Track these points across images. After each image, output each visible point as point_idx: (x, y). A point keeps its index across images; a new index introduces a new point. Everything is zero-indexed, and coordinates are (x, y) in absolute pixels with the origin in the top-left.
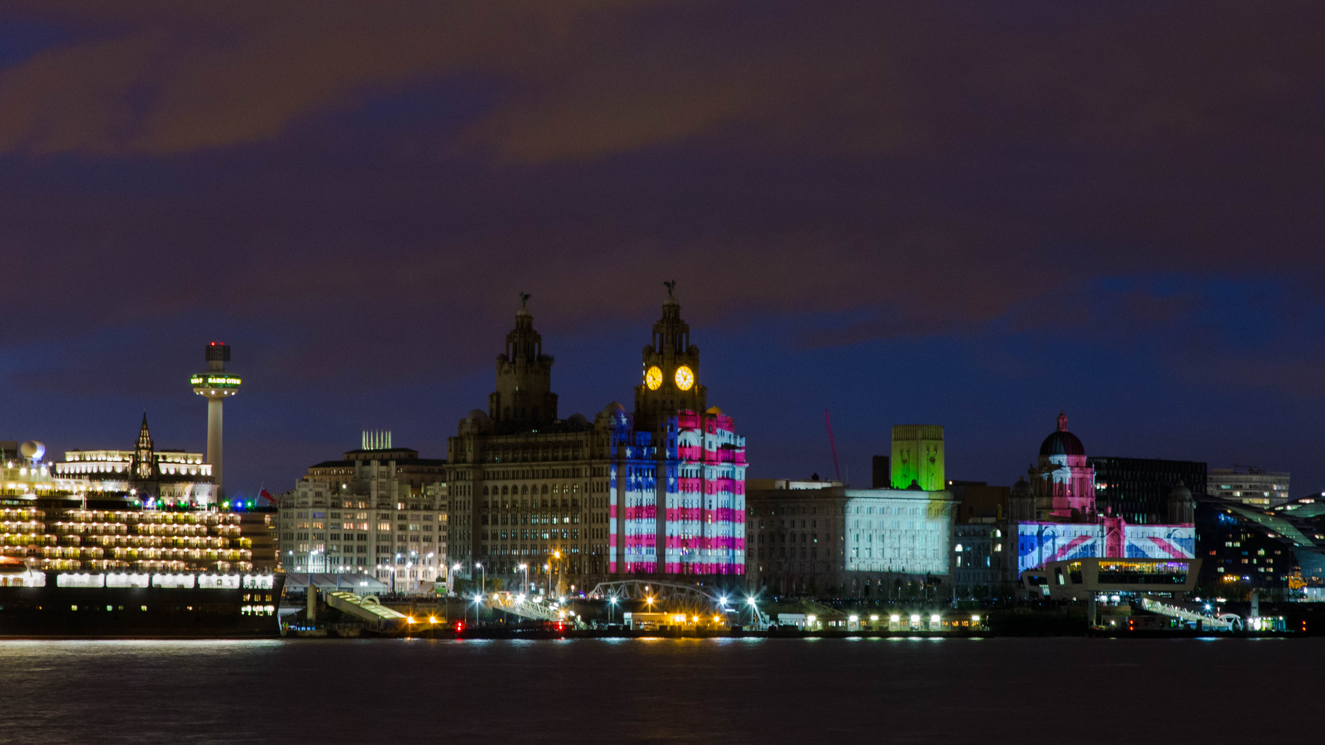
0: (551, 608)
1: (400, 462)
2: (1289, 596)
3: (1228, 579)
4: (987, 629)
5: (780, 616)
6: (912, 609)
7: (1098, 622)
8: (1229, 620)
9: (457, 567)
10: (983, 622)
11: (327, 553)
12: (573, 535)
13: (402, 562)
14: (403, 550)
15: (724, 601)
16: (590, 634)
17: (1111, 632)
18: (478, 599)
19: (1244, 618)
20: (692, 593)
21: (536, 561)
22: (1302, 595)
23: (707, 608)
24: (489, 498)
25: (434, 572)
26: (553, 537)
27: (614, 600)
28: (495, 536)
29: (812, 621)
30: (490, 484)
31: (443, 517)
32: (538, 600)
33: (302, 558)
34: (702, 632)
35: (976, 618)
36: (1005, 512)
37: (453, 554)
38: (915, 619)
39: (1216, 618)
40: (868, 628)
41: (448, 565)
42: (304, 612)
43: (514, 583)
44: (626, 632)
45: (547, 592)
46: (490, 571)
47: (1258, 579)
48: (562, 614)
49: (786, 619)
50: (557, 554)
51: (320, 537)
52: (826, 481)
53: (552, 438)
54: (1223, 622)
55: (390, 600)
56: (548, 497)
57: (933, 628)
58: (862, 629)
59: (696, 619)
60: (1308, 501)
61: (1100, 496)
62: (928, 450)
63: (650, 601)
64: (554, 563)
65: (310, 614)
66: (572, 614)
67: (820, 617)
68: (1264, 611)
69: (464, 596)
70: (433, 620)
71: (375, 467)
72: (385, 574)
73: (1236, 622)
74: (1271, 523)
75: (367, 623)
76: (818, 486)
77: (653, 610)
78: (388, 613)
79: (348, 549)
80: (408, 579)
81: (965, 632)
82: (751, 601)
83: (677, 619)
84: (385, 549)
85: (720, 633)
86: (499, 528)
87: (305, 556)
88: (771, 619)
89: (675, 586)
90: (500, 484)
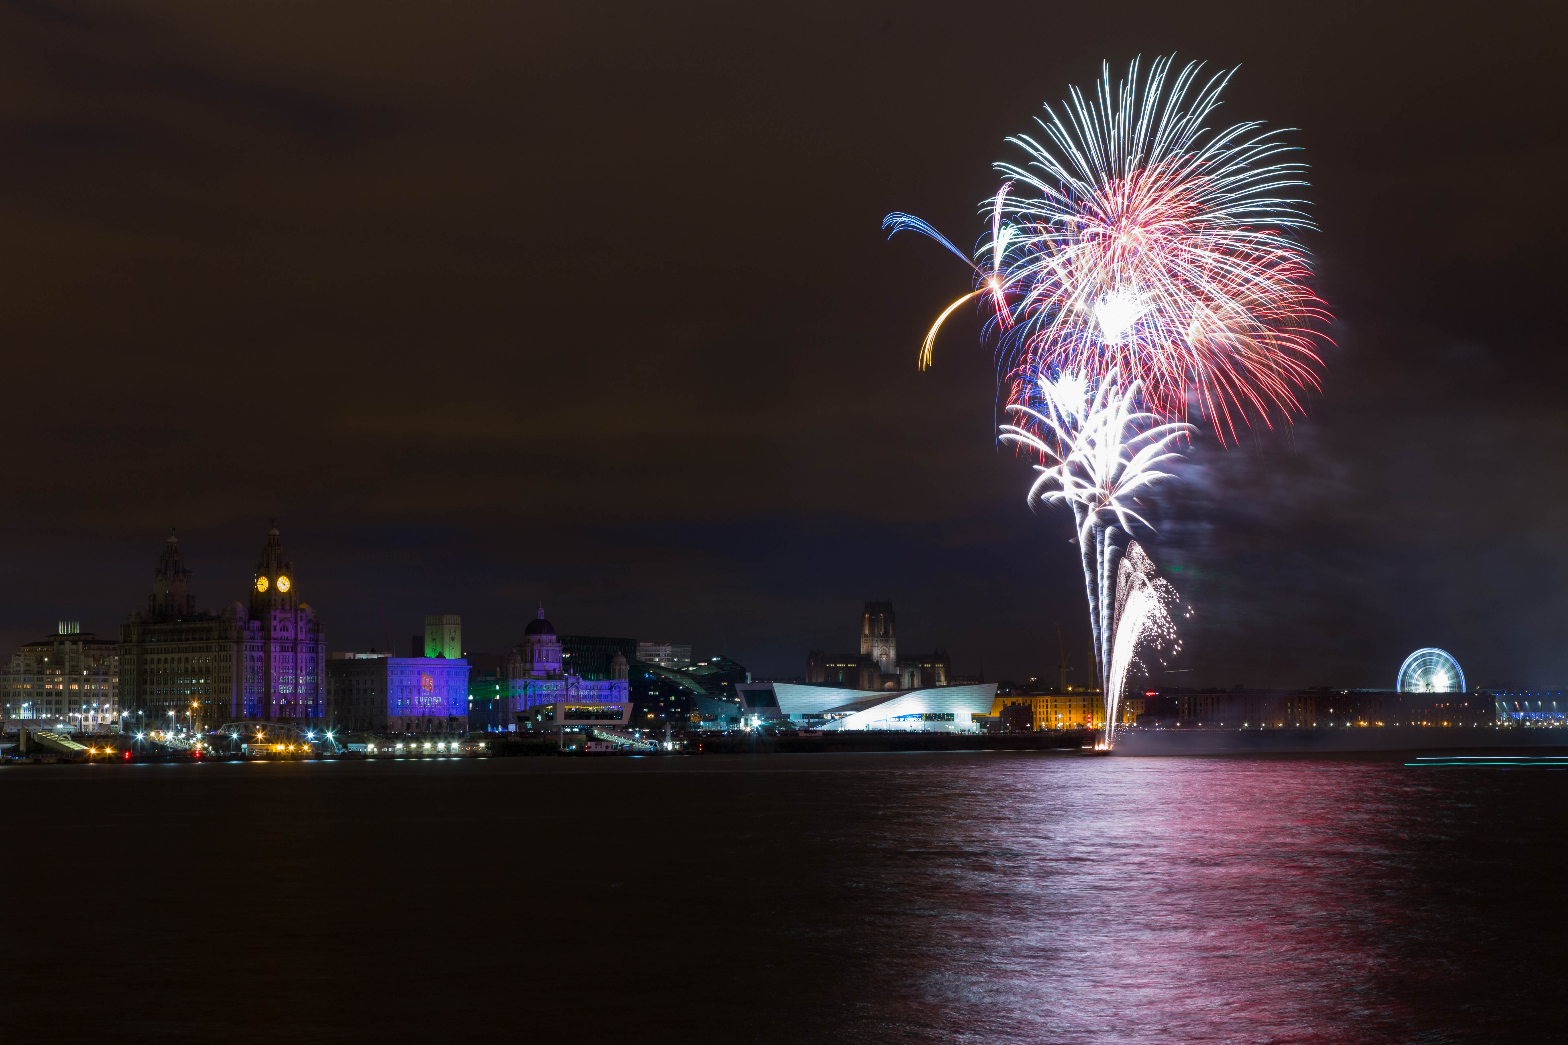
0: (191, 742)
1: (86, 643)
2: (691, 727)
3: (651, 716)
4: (490, 752)
5: (349, 745)
6: (440, 739)
7: (564, 747)
8: (651, 744)
9: (125, 714)
10: (487, 747)
11: (33, 705)
12: (206, 691)
13: (87, 711)
14: (88, 703)
15: (310, 735)
16: (219, 759)
17: (572, 753)
18: (140, 736)
19: (661, 742)
20: (289, 730)
21: (181, 709)
22: (699, 727)
23: (299, 740)
24: (148, 667)
25: (109, 717)
26: (193, 693)
27: (235, 736)
28: (152, 693)
29: (371, 747)
30: (149, 657)
31: (116, 680)
32: (183, 736)
33: (16, 708)
34: (295, 757)
35: (482, 745)
36: (502, 673)
37: (122, 705)
38: (441, 746)
39: (642, 743)
40: (409, 752)
41: (120, 712)
42: (18, 746)
43: (166, 725)
44: (243, 757)
45: (188, 730)
46: (148, 716)
47: (670, 716)
48: (199, 746)
49: (353, 747)
50: (195, 705)
51: (29, 695)
52: (381, 653)
53: (192, 625)
54: (647, 745)
55: (78, 737)
56: (189, 666)
57: (453, 752)
58: (405, 753)
59: (292, 748)
60: (703, 664)
61: (565, 662)
62: (450, 632)
63: (260, 736)
64: (193, 712)
65: (22, 748)
66: (206, 745)
67: (376, 746)
68: (674, 738)
69: (131, 734)
70: (108, 751)
71: (68, 646)
72: (75, 719)
73: (655, 745)
74: (678, 678)
75: (62, 753)
76: (375, 656)
77: (262, 742)
78: (77, 747)
79: (48, 703)
80: (91, 722)
81: (475, 755)
82: (330, 735)
83: (279, 748)
84: (75, 703)
85: (307, 758)
86: (155, 687)
87: (19, 708)
88: (343, 747)
89: (276, 725)
90: (156, 657)
